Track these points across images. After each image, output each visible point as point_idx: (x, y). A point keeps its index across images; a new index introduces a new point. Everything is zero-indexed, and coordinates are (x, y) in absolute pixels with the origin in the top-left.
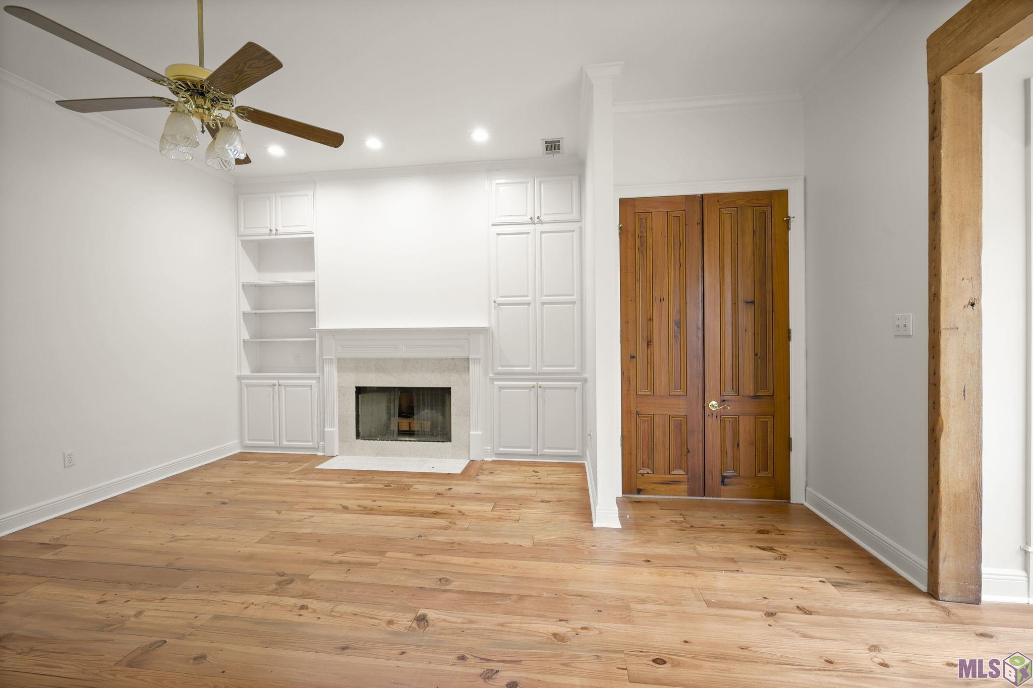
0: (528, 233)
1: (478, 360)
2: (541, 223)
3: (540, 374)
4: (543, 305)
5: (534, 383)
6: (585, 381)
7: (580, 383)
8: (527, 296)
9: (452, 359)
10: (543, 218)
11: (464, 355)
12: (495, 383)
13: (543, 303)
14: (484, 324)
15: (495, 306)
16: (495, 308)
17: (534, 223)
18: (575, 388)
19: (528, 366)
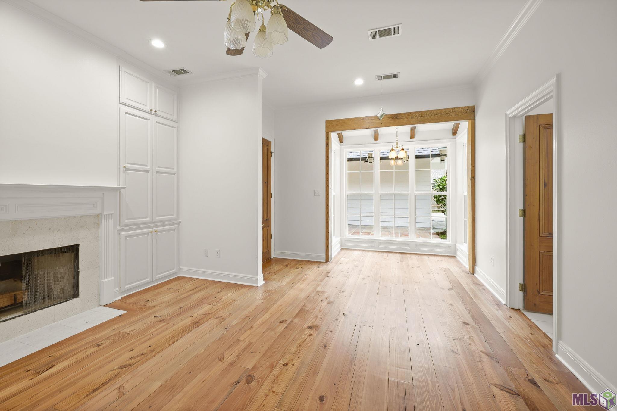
0: (148, 120)
1: (110, 216)
2: (156, 115)
3: (155, 222)
4: (157, 173)
5: (151, 230)
6: (179, 224)
7: (177, 226)
8: (146, 166)
9: (81, 216)
10: (158, 113)
11: (97, 211)
12: (122, 233)
13: (157, 172)
14: (115, 185)
15: (124, 170)
16: (124, 172)
17: (151, 114)
18: (175, 229)
19: (146, 218)
